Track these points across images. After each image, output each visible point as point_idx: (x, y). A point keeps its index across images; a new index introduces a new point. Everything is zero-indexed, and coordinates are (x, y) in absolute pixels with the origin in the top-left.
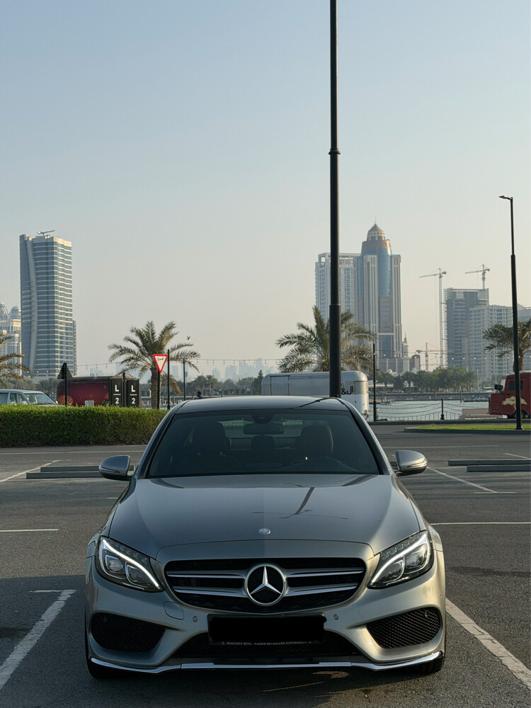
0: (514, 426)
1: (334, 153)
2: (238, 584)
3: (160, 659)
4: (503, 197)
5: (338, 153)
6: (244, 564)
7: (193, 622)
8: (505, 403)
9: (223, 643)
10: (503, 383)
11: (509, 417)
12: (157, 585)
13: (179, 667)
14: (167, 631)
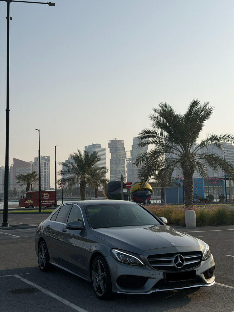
0: (38, 211)
1: (8, 111)
2: (170, 262)
3: (149, 289)
4: (36, 129)
5: (9, 110)
6: (172, 255)
7: (159, 275)
8: (25, 203)
9: (169, 282)
10: (25, 195)
11: (26, 208)
12: (143, 264)
13: (155, 291)
14: (149, 279)
